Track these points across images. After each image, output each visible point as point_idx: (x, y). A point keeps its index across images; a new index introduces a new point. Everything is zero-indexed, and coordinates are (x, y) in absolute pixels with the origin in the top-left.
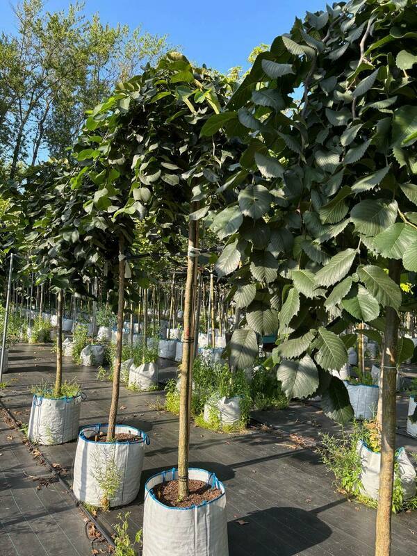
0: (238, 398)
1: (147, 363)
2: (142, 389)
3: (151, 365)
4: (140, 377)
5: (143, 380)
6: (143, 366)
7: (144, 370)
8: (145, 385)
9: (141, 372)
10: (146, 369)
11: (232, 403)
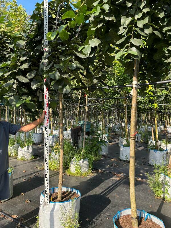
0: (87, 159)
1: (28, 146)
2: (27, 159)
3: (30, 147)
4: (26, 153)
5: (27, 154)
6: (26, 147)
7: (27, 150)
8: (29, 157)
9: (26, 150)
10: (28, 149)
11: (86, 162)
